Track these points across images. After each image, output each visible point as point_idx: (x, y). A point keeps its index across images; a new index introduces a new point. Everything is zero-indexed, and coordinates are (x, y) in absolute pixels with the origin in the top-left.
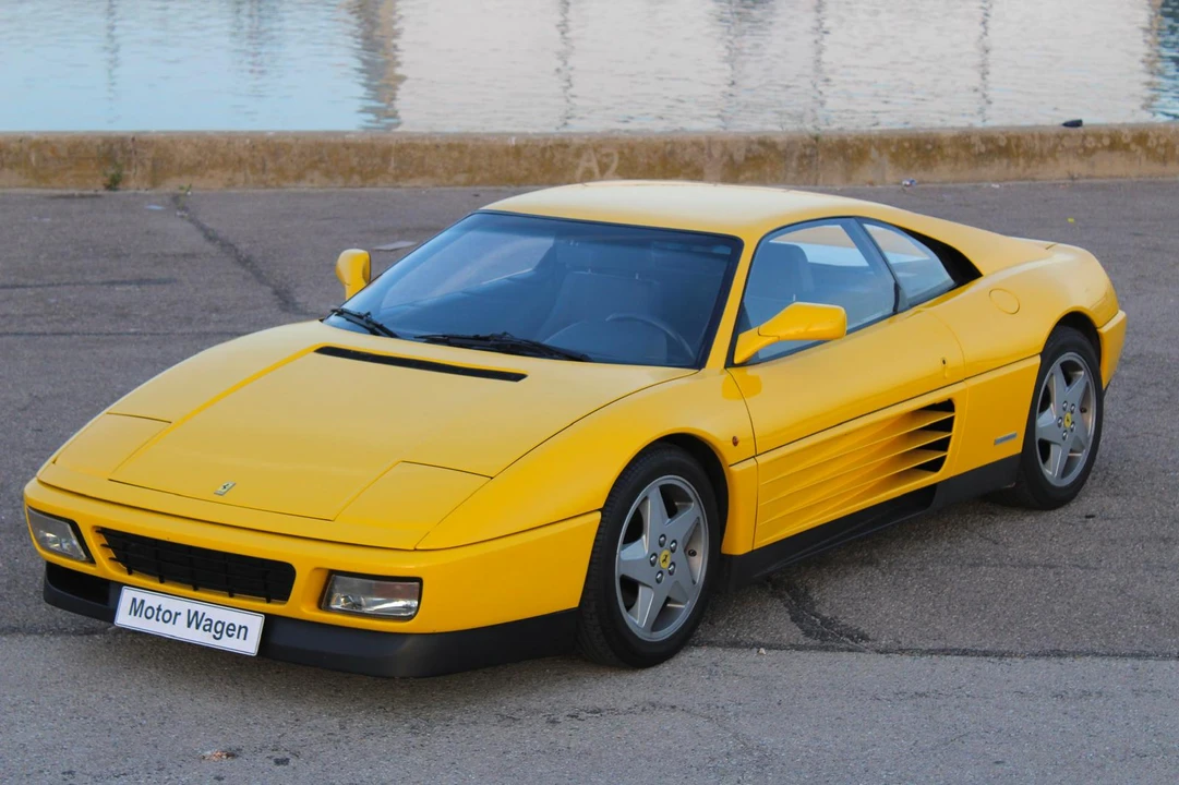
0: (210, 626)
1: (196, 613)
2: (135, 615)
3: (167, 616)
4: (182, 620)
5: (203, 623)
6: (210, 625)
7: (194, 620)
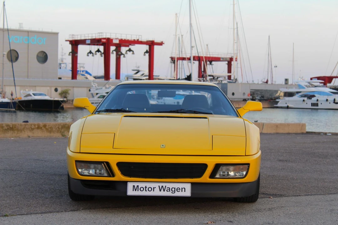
2: (136, 190)
3: (150, 189)
4: (157, 189)
5: (166, 189)
6: (170, 189)
7: (162, 189)
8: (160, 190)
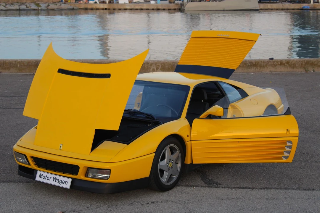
0: (58, 181)
1: (55, 178)
2: (41, 178)
3: (48, 179)
4: (52, 179)
7: (55, 179)
8: (53, 181)
